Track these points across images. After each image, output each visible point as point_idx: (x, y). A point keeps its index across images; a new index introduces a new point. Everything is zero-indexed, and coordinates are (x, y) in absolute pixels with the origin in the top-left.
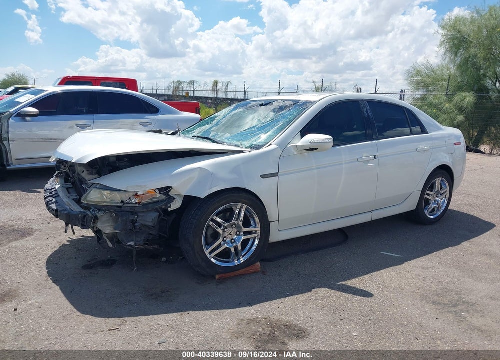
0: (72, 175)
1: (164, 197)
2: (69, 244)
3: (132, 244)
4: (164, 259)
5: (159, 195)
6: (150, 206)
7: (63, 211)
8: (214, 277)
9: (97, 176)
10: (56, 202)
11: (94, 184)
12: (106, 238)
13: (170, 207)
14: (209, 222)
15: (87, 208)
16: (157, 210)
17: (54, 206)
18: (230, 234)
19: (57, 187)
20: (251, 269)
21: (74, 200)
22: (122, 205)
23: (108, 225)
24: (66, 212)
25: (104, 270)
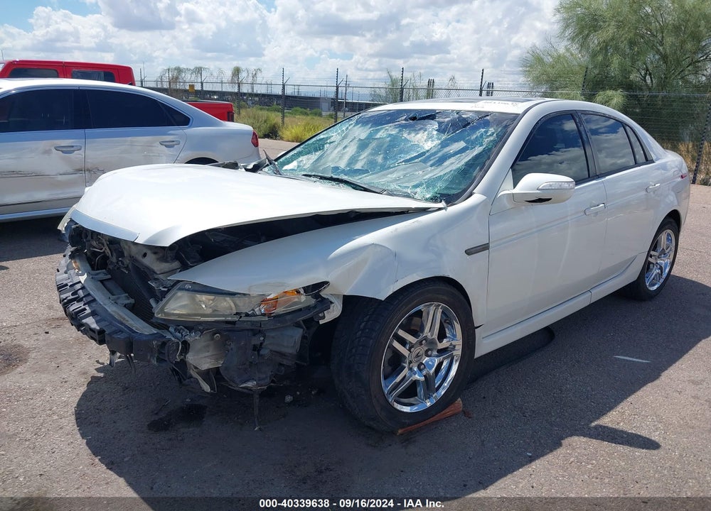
0: (117, 258)
1: (313, 301)
2: (102, 375)
3: (250, 384)
4: (289, 399)
5: (303, 298)
6: (288, 317)
7: (115, 332)
8: (393, 433)
9: (176, 264)
10: (93, 314)
11: (179, 281)
12: (195, 375)
13: (324, 317)
14: (392, 342)
15: (163, 325)
16: (298, 325)
17: (91, 322)
18: (417, 356)
19: (83, 278)
20: (449, 411)
21: (125, 306)
22: (236, 319)
23: (207, 354)
24: (122, 336)
25: (190, 429)
